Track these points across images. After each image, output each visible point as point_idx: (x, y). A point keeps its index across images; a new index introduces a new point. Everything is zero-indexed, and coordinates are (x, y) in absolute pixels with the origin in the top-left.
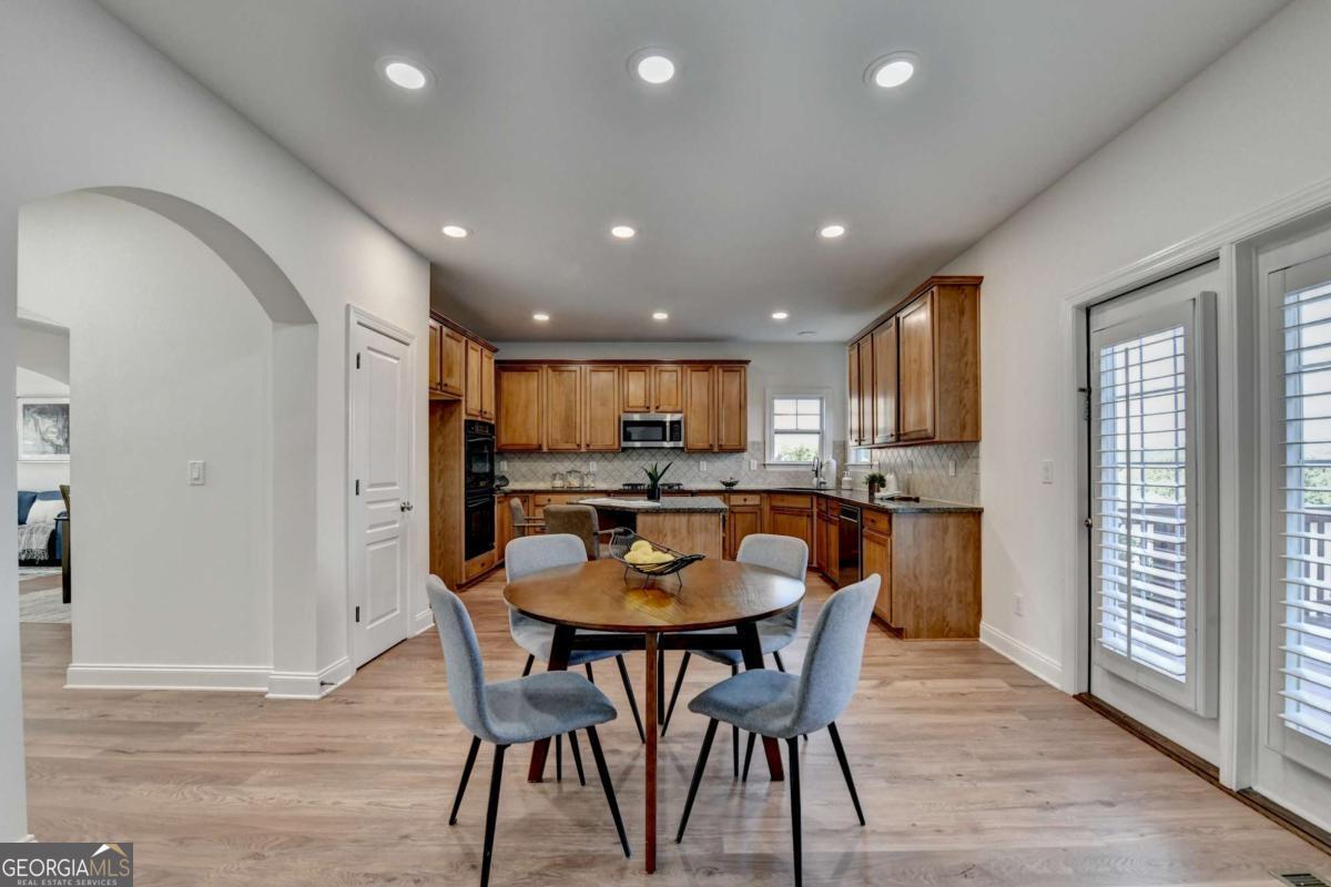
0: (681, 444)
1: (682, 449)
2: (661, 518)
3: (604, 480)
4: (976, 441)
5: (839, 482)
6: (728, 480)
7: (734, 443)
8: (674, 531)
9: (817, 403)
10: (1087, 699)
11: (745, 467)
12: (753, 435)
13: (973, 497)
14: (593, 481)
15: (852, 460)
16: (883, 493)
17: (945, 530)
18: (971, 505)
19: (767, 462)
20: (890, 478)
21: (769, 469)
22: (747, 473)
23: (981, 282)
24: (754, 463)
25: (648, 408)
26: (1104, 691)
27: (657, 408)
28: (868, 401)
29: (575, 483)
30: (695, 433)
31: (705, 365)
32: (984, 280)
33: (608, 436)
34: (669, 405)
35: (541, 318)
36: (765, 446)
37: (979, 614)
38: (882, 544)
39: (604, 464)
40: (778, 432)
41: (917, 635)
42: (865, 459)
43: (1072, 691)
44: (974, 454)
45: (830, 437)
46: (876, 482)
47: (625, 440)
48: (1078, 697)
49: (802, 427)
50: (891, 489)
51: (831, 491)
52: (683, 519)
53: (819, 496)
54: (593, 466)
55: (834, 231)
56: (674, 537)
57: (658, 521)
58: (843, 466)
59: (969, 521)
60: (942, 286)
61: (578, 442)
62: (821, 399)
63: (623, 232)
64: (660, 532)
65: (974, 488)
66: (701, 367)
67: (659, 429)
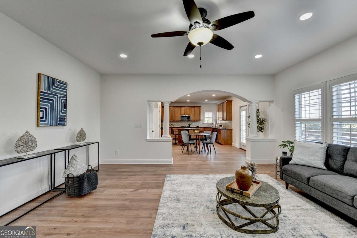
0: (190, 120)
1: (190, 121)
3: (177, 126)
5: (215, 126)
6: (197, 126)
7: (198, 120)
10: (241, 148)
11: (200, 123)
12: (202, 118)
13: (231, 127)
15: (218, 123)
16: (221, 127)
17: (228, 131)
20: (222, 125)
21: (204, 124)
22: (201, 125)
23: (232, 101)
24: (202, 123)
25: (185, 114)
26: (242, 148)
28: (219, 113)
29: (172, 126)
30: (192, 118)
31: (194, 107)
33: (178, 119)
34: (188, 114)
36: (203, 120)
37: (232, 142)
38: (220, 133)
39: (177, 123)
40: (205, 118)
41: (224, 145)
42: (219, 123)
43: (239, 148)
45: (214, 119)
46: (221, 126)
47: (181, 119)
48: (240, 148)
49: (209, 117)
50: (222, 127)
51: (214, 127)
53: (212, 128)
54: (175, 123)
58: (216, 124)
59: (231, 131)
60: (227, 101)
61: (173, 119)
62: (213, 112)
67: (187, 118)
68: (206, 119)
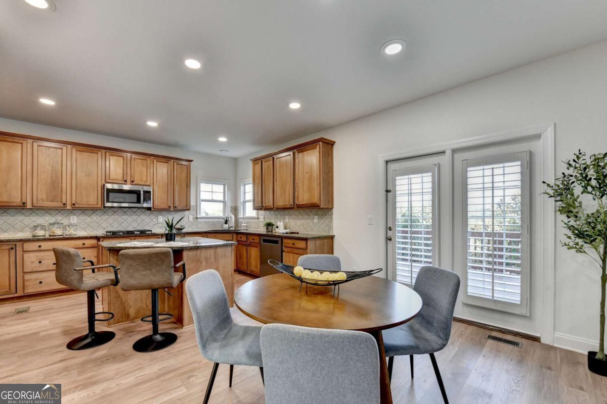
0: (150, 205)
1: (148, 208)
2: (198, 252)
4: (331, 209)
7: (183, 206)
8: (206, 259)
9: (222, 186)
12: (193, 203)
13: (329, 231)
14: (75, 230)
15: (243, 216)
17: (324, 245)
18: (328, 234)
19: (198, 216)
21: (199, 220)
22: (188, 223)
23: (334, 144)
24: (192, 217)
25: (125, 181)
27: (133, 182)
29: (58, 232)
30: (159, 198)
31: (166, 159)
32: (336, 144)
33: (93, 199)
34: (141, 180)
35: (47, 102)
36: (197, 207)
40: (203, 201)
44: (330, 213)
45: (229, 204)
46: (271, 226)
47: (108, 201)
49: (215, 198)
50: (282, 229)
52: (212, 251)
53: (240, 233)
54: (74, 219)
55: (295, 106)
56: (207, 263)
57: (197, 254)
59: (330, 241)
60: (323, 142)
61: (64, 202)
62: (224, 185)
63: (193, 64)
64: (198, 261)
65: (330, 227)
66: (164, 160)
67: (135, 196)
68: (204, 206)
